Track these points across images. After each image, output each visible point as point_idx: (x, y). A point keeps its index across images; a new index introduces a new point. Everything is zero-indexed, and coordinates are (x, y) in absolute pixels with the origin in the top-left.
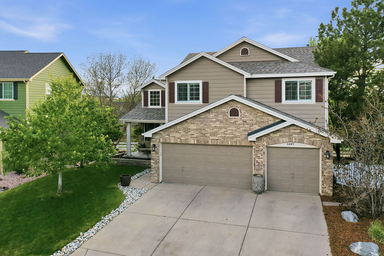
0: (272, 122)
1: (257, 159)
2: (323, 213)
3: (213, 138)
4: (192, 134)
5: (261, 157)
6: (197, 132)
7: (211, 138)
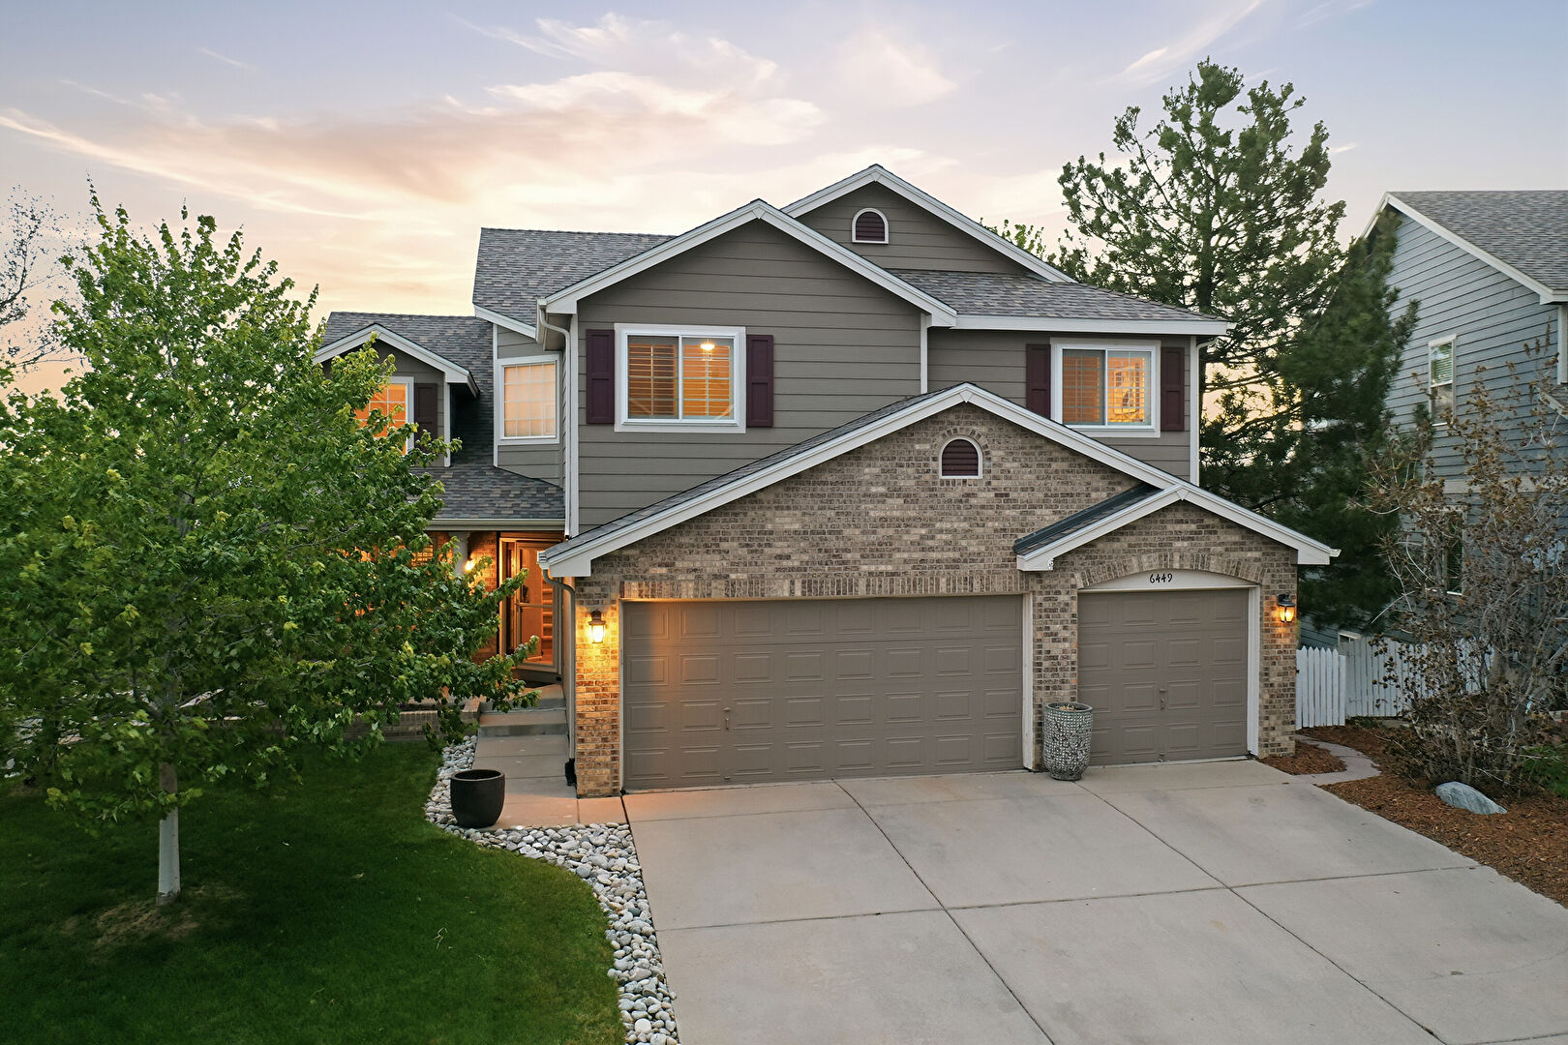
0: (1103, 496)
1: (1047, 645)
3: (873, 568)
4: (780, 557)
5: (1061, 633)
6: (802, 544)
7: (865, 568)
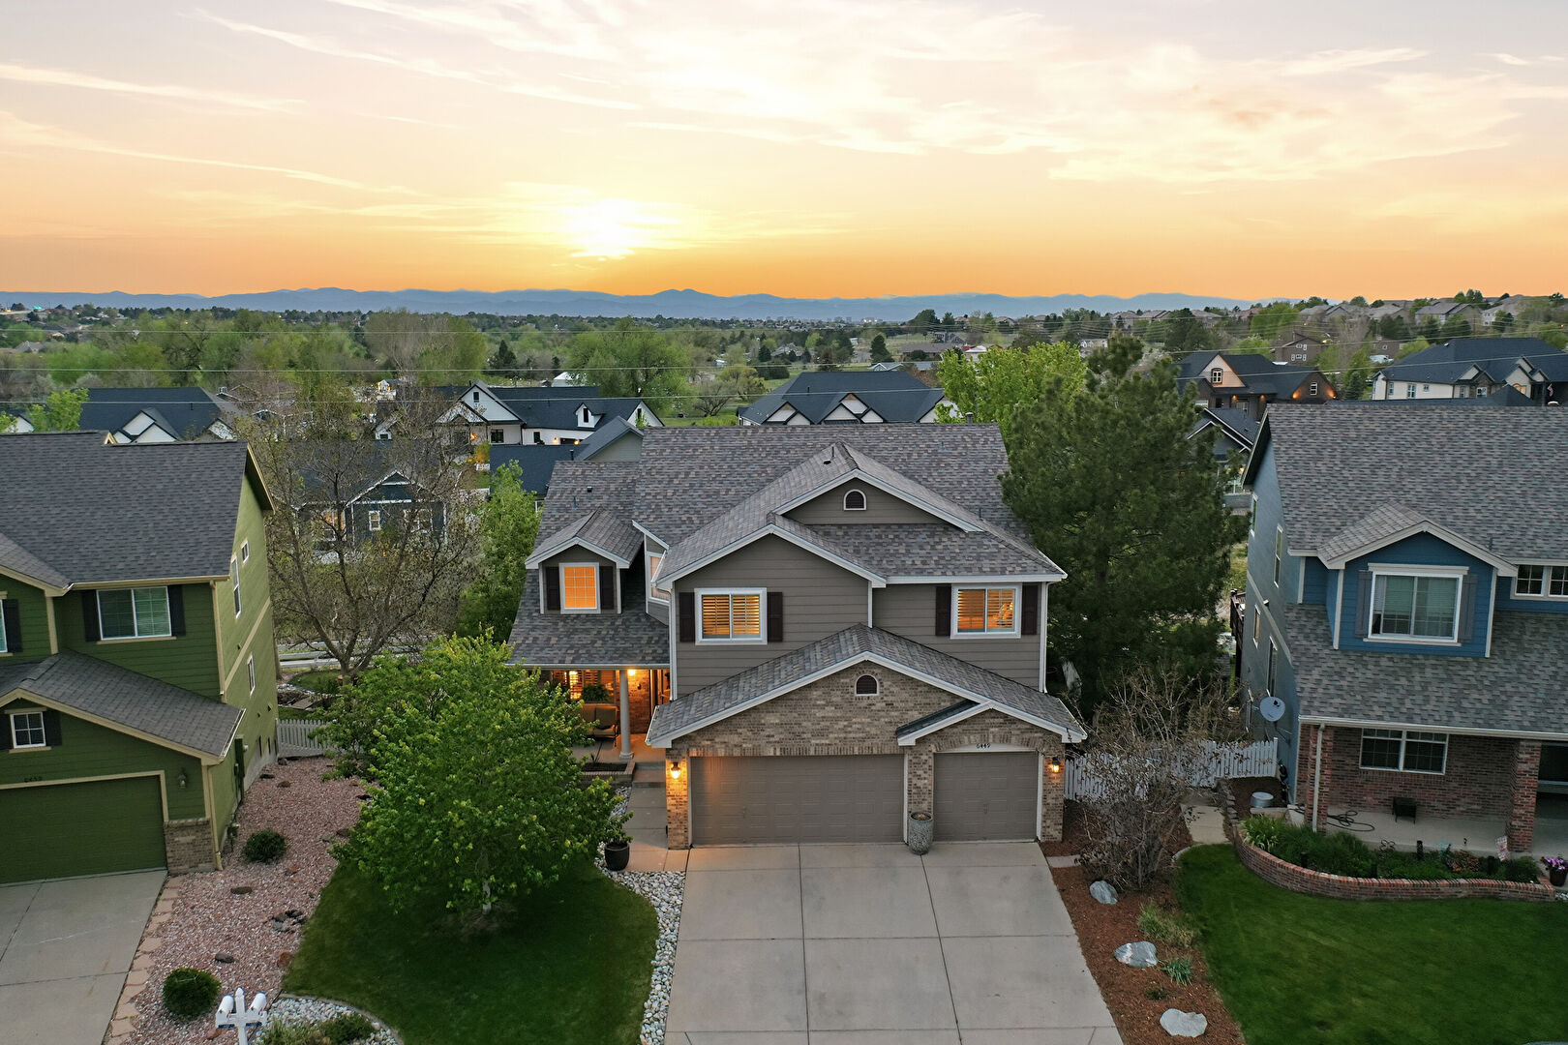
0: (948, 704)
1: (914, 781)
2: (1055, 887)
3: (818, 742)
4: (769, 736)
5: (924, 775)
6: (780, 730)
7: (813, 742)
